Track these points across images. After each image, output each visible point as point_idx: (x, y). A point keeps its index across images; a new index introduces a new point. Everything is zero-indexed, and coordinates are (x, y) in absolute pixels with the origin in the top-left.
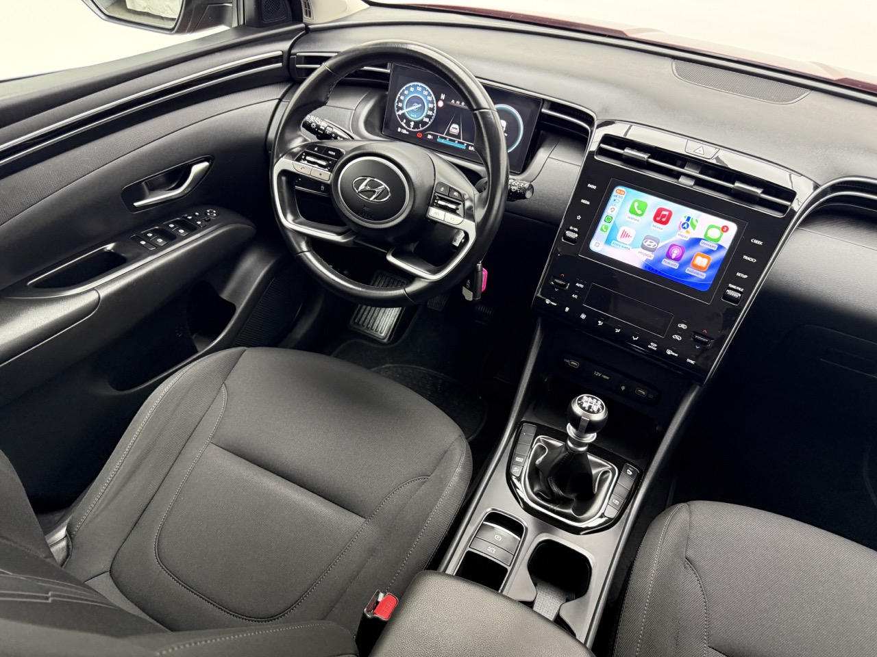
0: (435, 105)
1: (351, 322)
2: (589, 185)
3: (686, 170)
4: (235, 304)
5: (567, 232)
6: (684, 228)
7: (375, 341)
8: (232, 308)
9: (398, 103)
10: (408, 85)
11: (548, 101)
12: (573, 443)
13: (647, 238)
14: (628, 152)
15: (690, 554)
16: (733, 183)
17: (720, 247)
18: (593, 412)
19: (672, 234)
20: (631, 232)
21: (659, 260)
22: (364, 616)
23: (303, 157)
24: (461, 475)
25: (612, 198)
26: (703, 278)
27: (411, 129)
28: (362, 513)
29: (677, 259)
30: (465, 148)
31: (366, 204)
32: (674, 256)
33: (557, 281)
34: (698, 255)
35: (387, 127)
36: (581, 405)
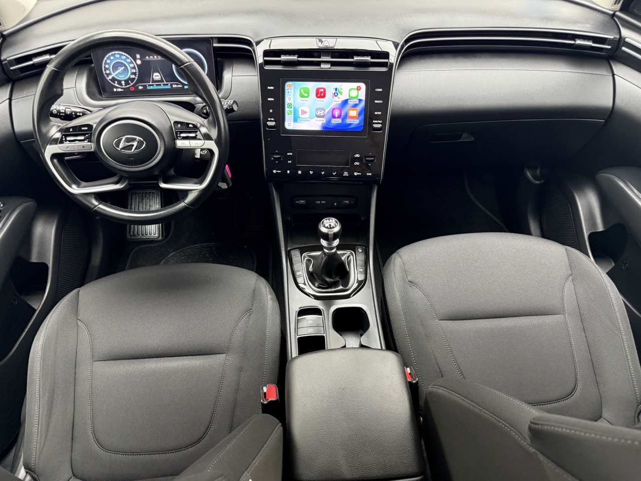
0: (135, 64)
1: (129, 237)
2: (268, 88)
3: (323, 59)
4: (45, 262)
5: (268, 123)
6: (336, 96)
7: (152, 241)
8: (45, 266)
9: (105, 71)
10: (107, 56)
11: (215, 38)
12: (327, 250)
13: (317, 110)
14: (284, 58)
15: (410, 278)
16: (353, 58)
17: (360, 100)
18: (333, 227)
19: (330, 103)
20: (306, 109)
21: (329, 121)
22: (263, 404)
23: (64, 139)
24: (272, 299)
25: (286, 91)
26: (358, 123)
27: (124, 87)
28: (222, 352)
29: (339, 117)
30: (170, 87)
31: (130, 156)
32: (336, 116)
33: (275, 156)
34: (350, 110)
35: (105, 91)
36: (324, 226)
